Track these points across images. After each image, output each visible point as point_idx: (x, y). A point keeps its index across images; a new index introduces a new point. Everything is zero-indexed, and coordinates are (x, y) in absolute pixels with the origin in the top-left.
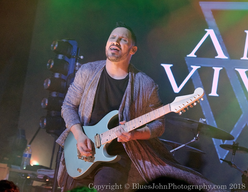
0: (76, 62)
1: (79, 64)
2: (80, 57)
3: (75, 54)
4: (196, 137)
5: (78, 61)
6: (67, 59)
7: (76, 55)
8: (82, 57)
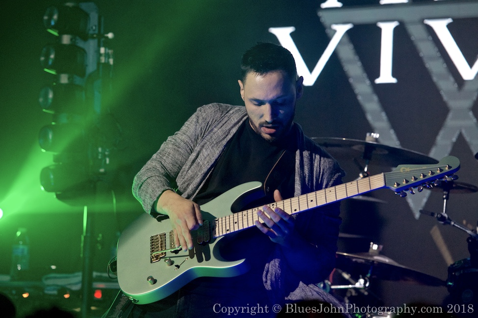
0: (99, 46)
1: (105, 50)
2: (106, 35)
3: (94, 30)
4: (363, 172)
5: (102, 44)
6: (81, 44)
7: (97, 32)
8: (110, 35)
